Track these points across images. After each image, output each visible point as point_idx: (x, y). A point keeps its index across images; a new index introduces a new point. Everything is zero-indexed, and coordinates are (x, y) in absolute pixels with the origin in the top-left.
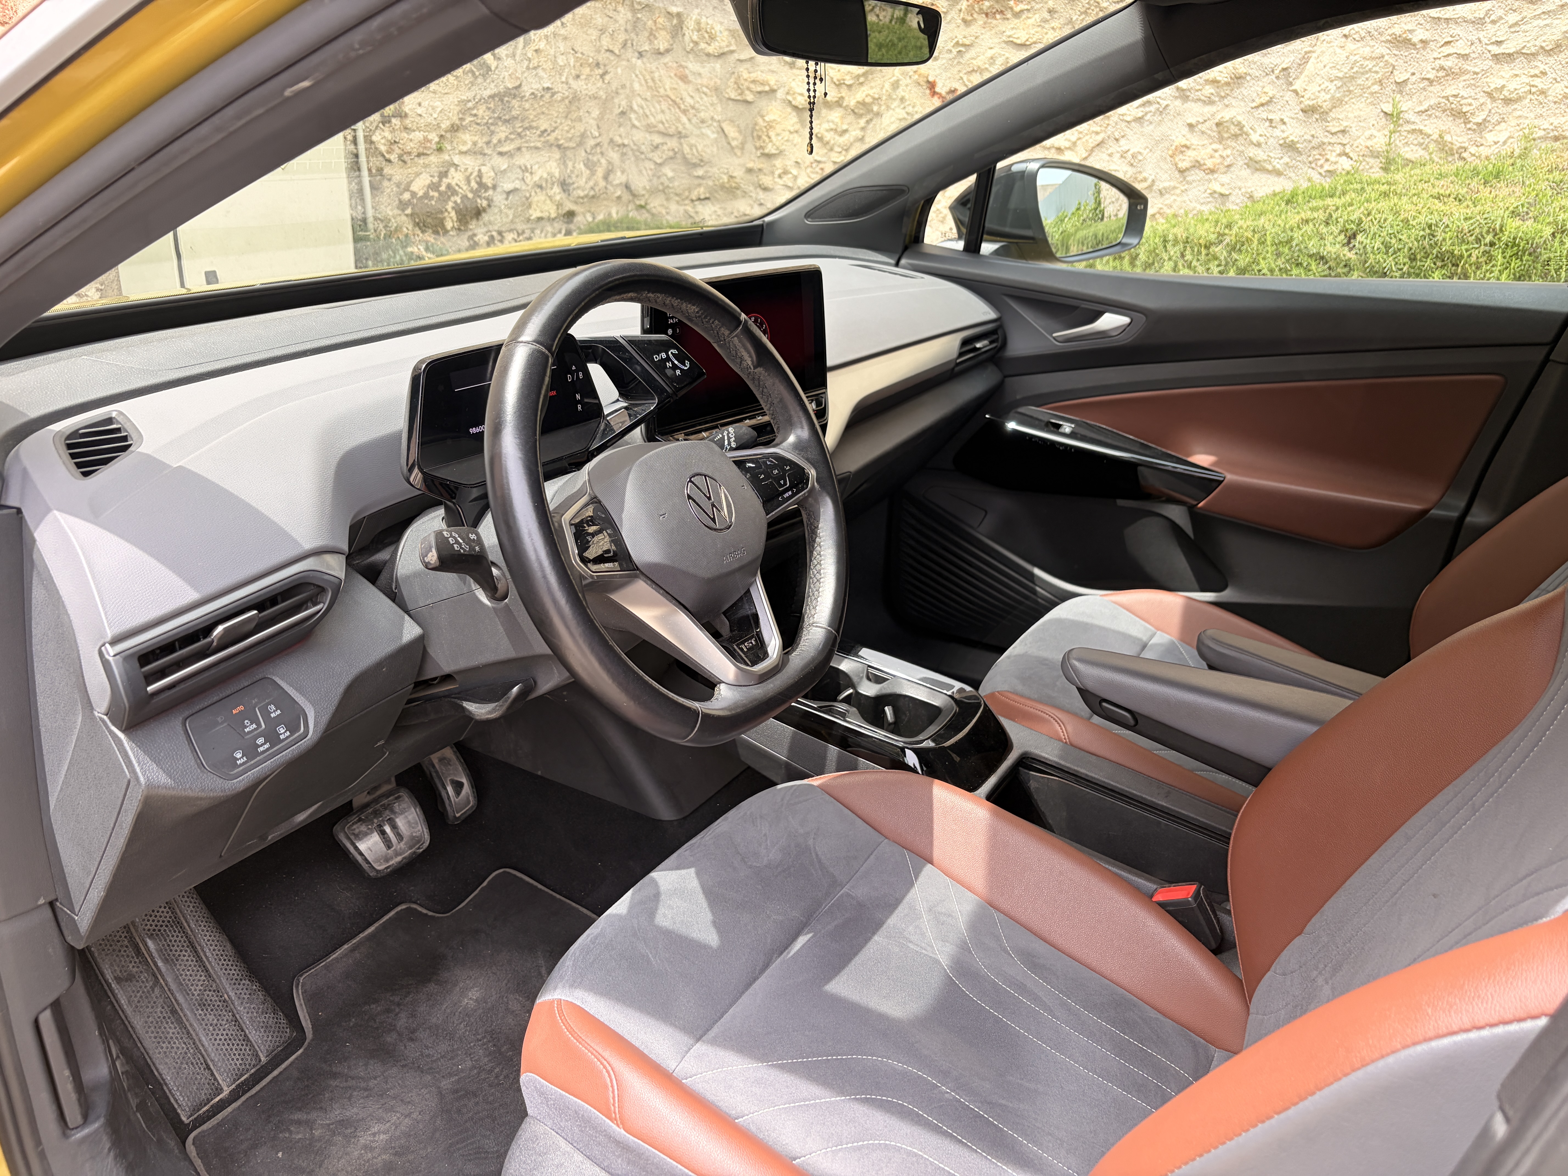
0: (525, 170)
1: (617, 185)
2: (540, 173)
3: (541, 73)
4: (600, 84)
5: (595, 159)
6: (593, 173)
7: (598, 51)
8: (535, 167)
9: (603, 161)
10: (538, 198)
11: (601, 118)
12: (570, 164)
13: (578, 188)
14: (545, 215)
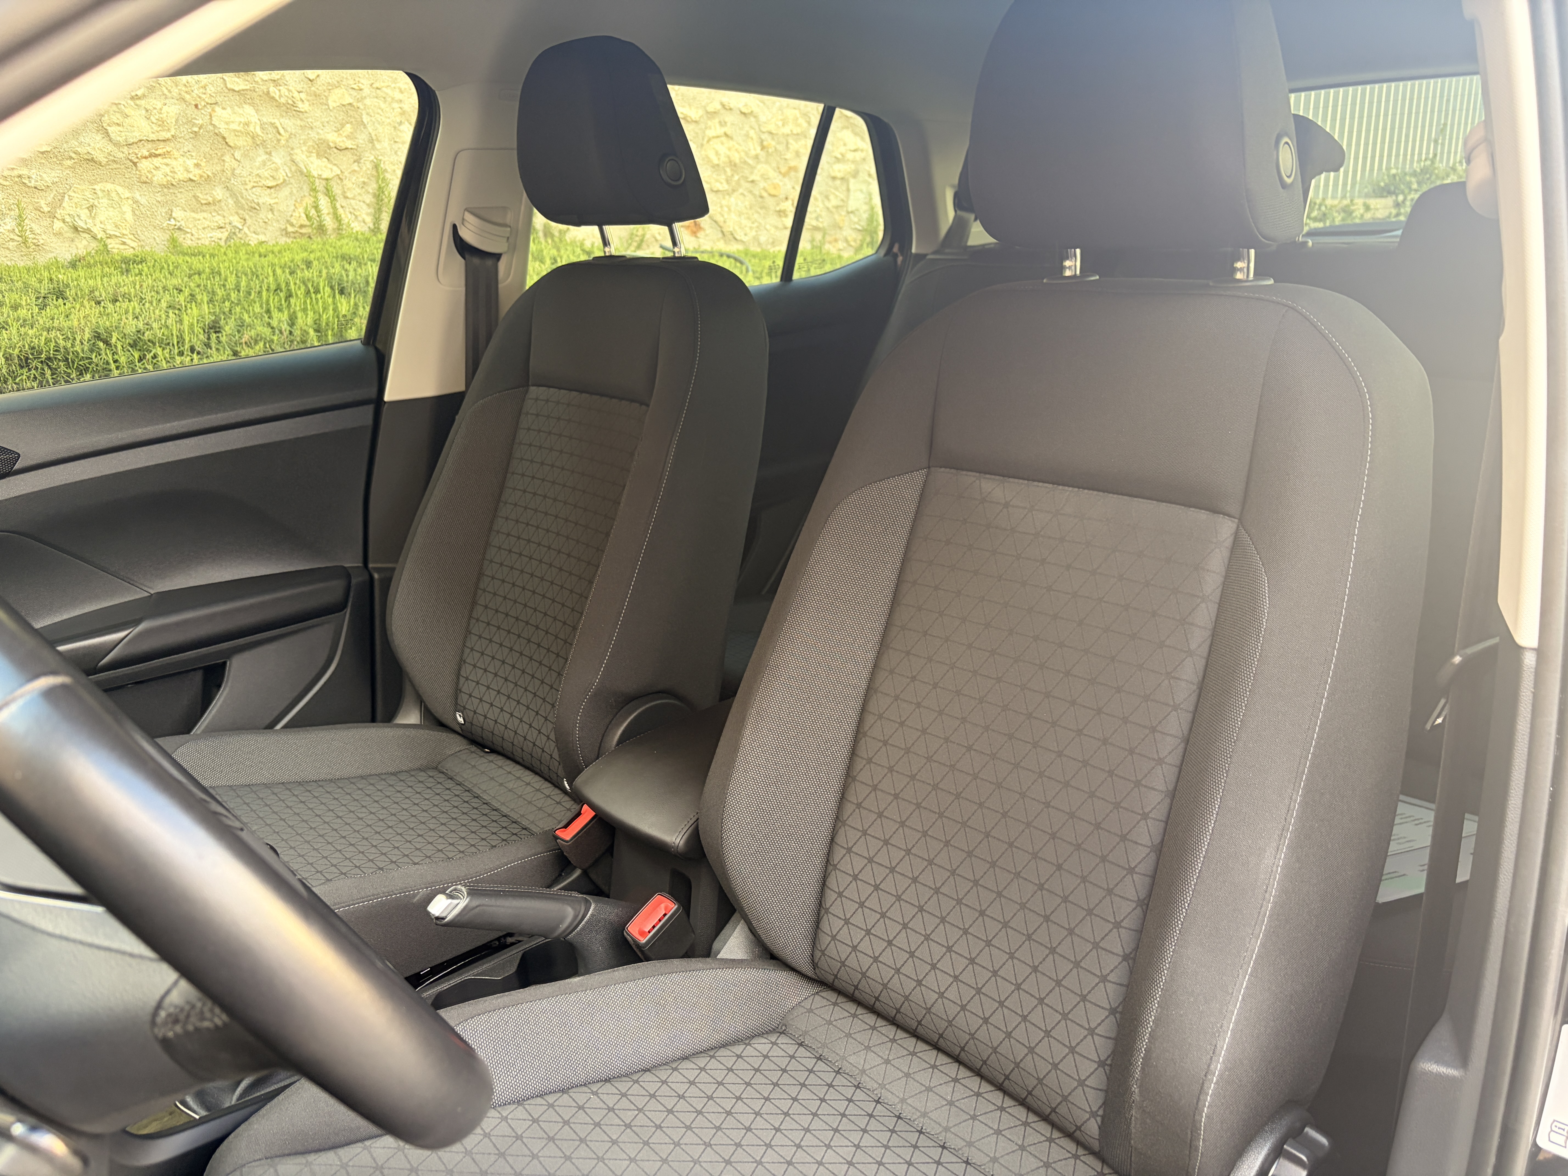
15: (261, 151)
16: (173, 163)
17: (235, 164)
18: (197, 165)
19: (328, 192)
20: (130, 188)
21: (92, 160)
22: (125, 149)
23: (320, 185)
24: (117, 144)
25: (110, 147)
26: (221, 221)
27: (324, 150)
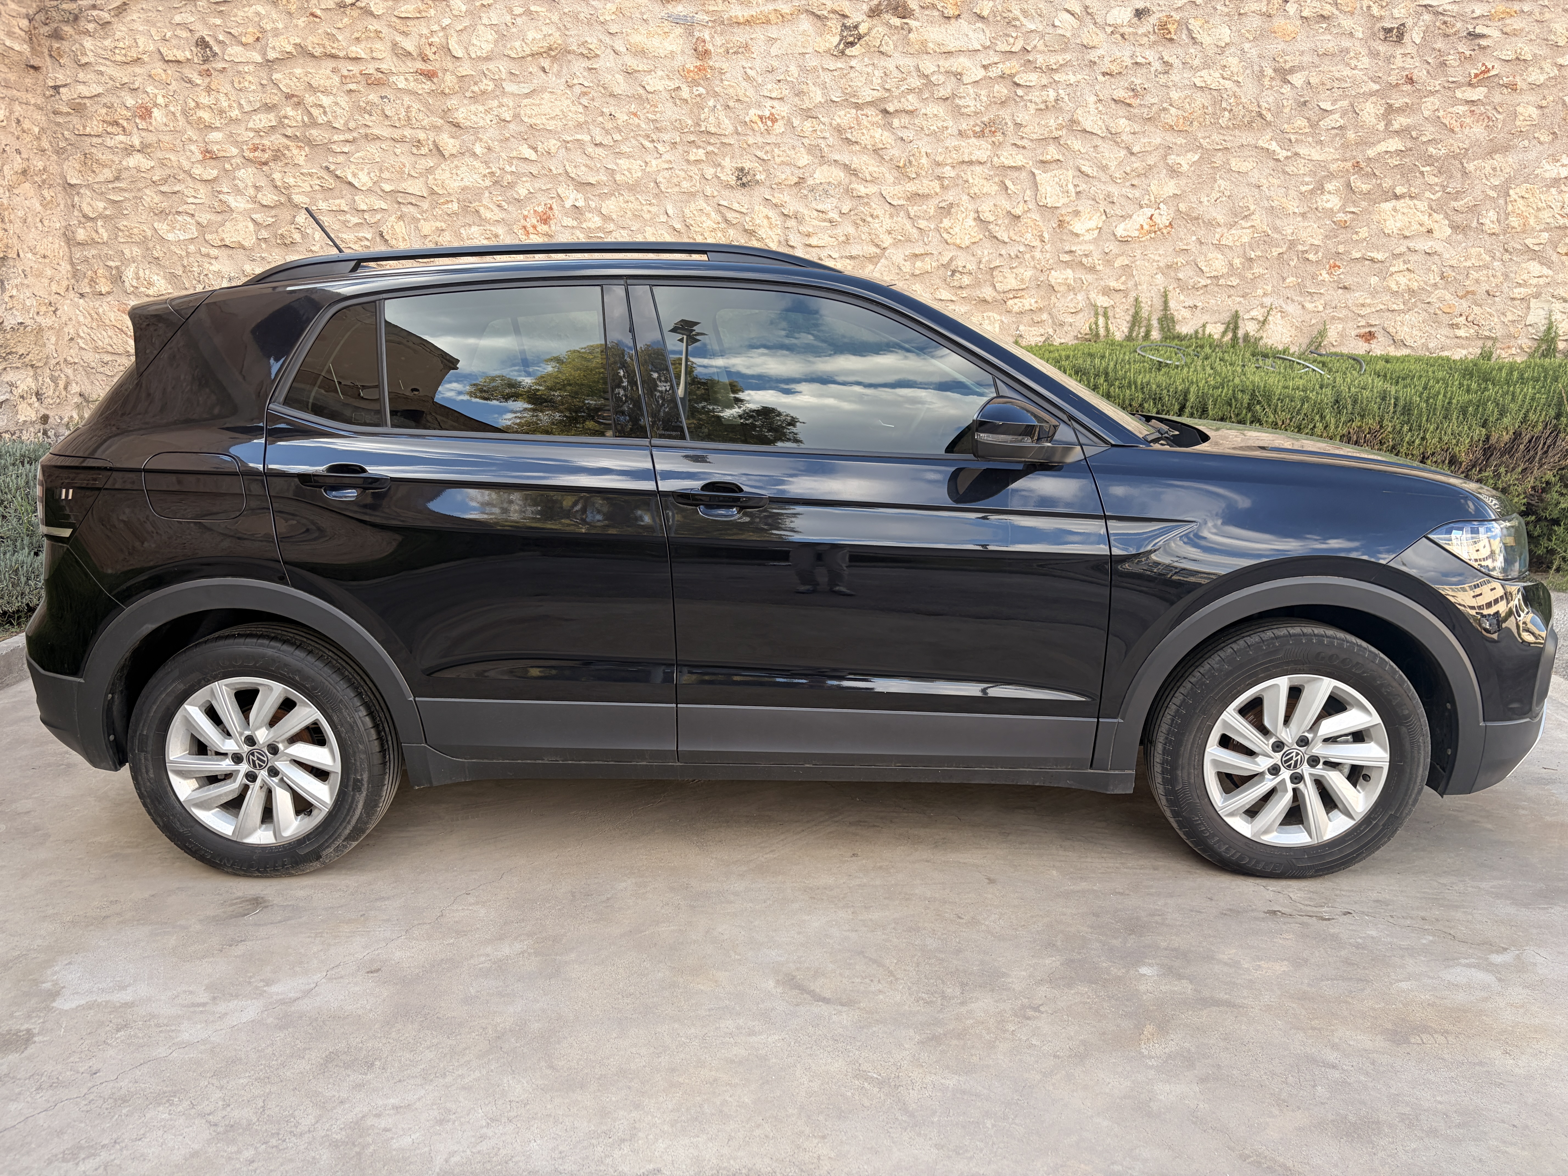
0: (11, 385)
1: (74, 394)
2: (22, 387)
3: (15, 312)
4: (54, 318)
5: (56, 374)
6: (57, 385)
7: (50, 294)
8: (18, 383)
9: (62, 375)
10: (22, 406)
11: (56, 344)
12: (40, 379)
13: (48, 397)
14: (28, 419)
15: (1071, 293)
16: (1024, 301)
17: (1056, 300)
18: (1036, 302)
19: (1105, 315)
20: (1000, 314)
21: (985, 301)
22: (1002, 295)
23: (1101, 311)
24: (999, 292)
25: (995, 294)
26: (1042, 331)
27: (1107, 291)
